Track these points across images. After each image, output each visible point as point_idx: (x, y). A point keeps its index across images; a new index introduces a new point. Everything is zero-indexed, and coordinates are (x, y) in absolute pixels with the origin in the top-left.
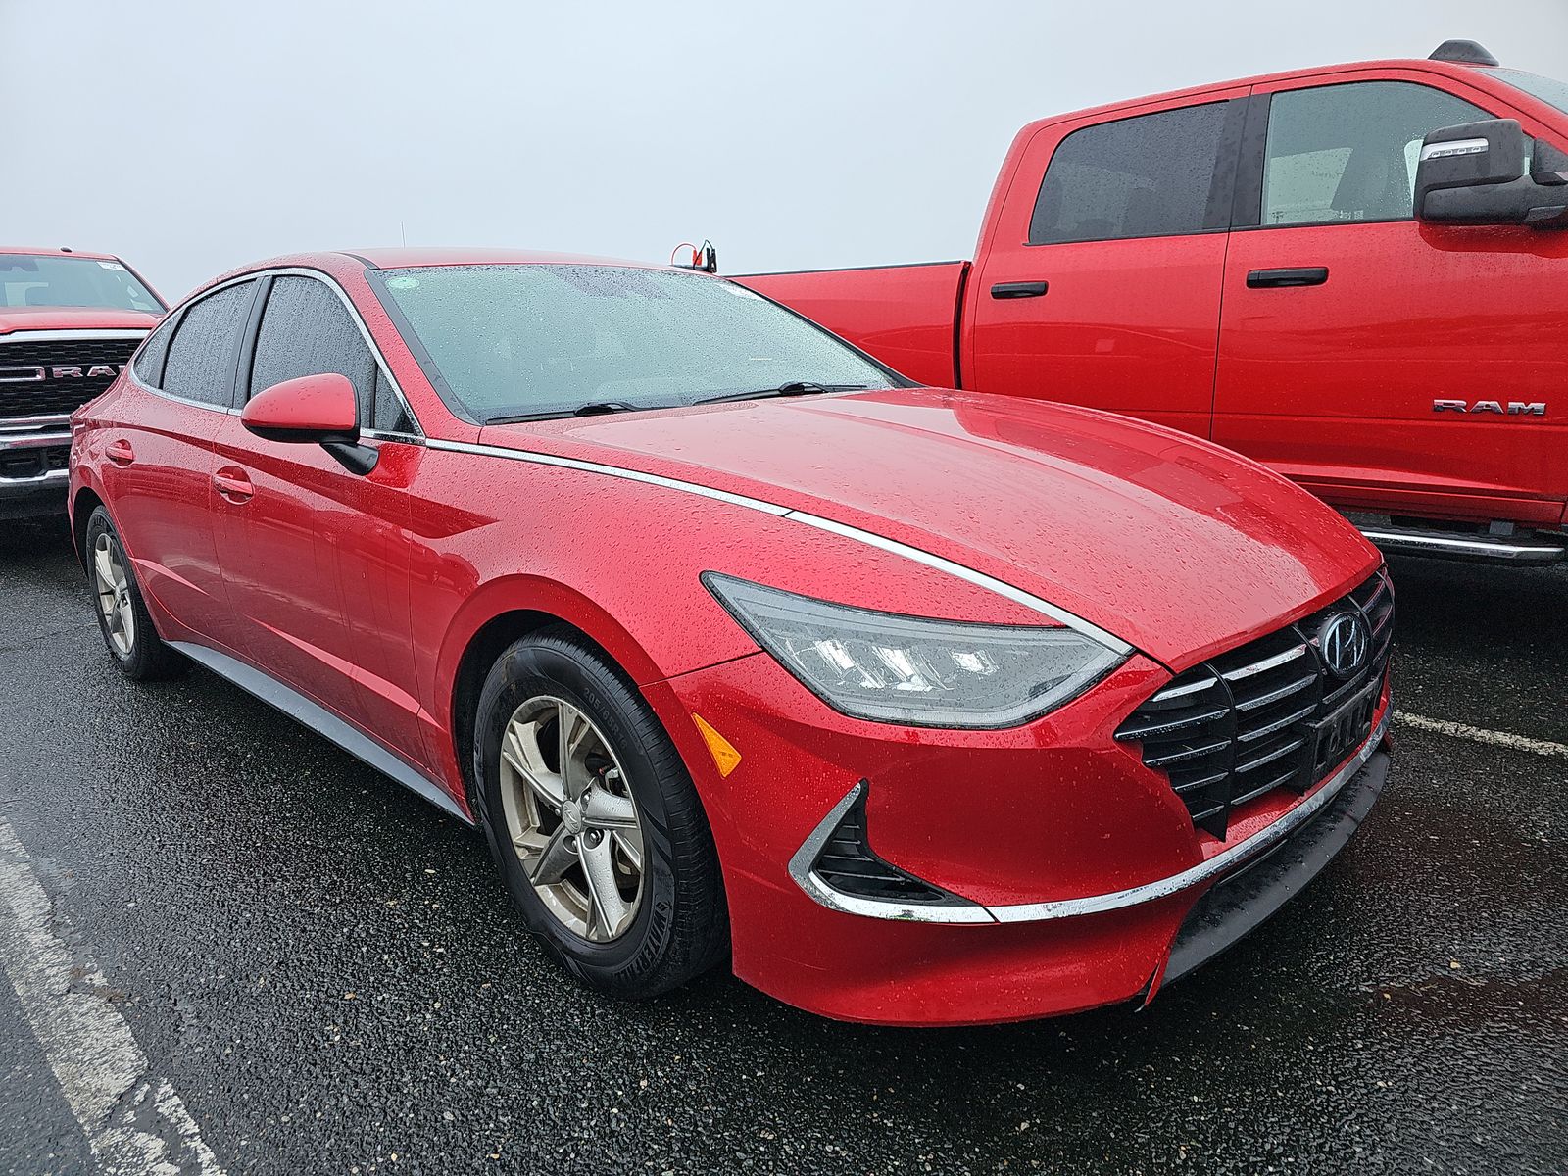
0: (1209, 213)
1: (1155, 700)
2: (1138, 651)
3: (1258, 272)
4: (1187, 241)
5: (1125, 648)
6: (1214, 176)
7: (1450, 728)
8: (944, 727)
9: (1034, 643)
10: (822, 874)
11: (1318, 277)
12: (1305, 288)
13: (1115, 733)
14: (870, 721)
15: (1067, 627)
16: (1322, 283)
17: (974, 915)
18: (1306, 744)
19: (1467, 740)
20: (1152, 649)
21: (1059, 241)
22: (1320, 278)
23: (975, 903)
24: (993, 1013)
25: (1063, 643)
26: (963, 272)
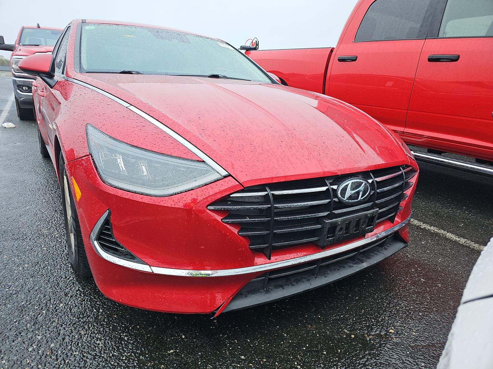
0: (420, 31)
1: (231, 196)
2: (230, 175)
3: (432, 55)
4: (409, 42)
5: (225, 173)
6: (424, 17)
7: (462, 241)
8: (135, 193)
9: (184, 165)
10: (99, 243)
11: (455, 58)
12: (449, 63)
13: (208, 205)
14: (111, 186)
15: (204, 161)
16: (456, 61)
17: (145, 268)
18: (322, 228)
19: (466, 247)
20: (236, 175)
21: (364, 41)
22: (455, 59)
23: (147, 264)
24: (154, 307)
25: (197, 167)
26: (331, 51)
